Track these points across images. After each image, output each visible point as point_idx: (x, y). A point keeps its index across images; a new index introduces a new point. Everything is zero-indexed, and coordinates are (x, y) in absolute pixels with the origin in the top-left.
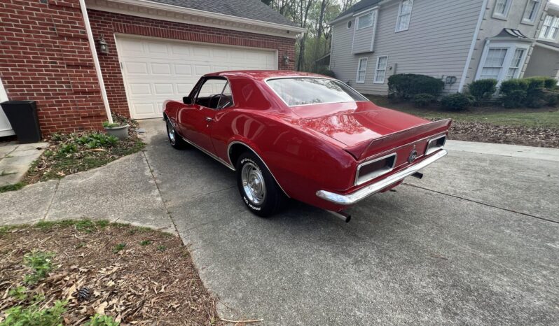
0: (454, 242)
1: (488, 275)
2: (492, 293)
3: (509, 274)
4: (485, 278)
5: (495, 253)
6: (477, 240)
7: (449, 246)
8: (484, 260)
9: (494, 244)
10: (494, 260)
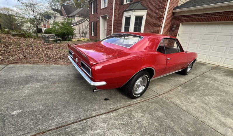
0: (56, 90)
1: (41, 85)
2: (38, 82)
3: (36, 89)
4: (42, 84)
5: (42, 93)
6: (50, 95)
7: (56, 88)
8: (44, 89)
9: (44, 97)
10: (41, 90)
